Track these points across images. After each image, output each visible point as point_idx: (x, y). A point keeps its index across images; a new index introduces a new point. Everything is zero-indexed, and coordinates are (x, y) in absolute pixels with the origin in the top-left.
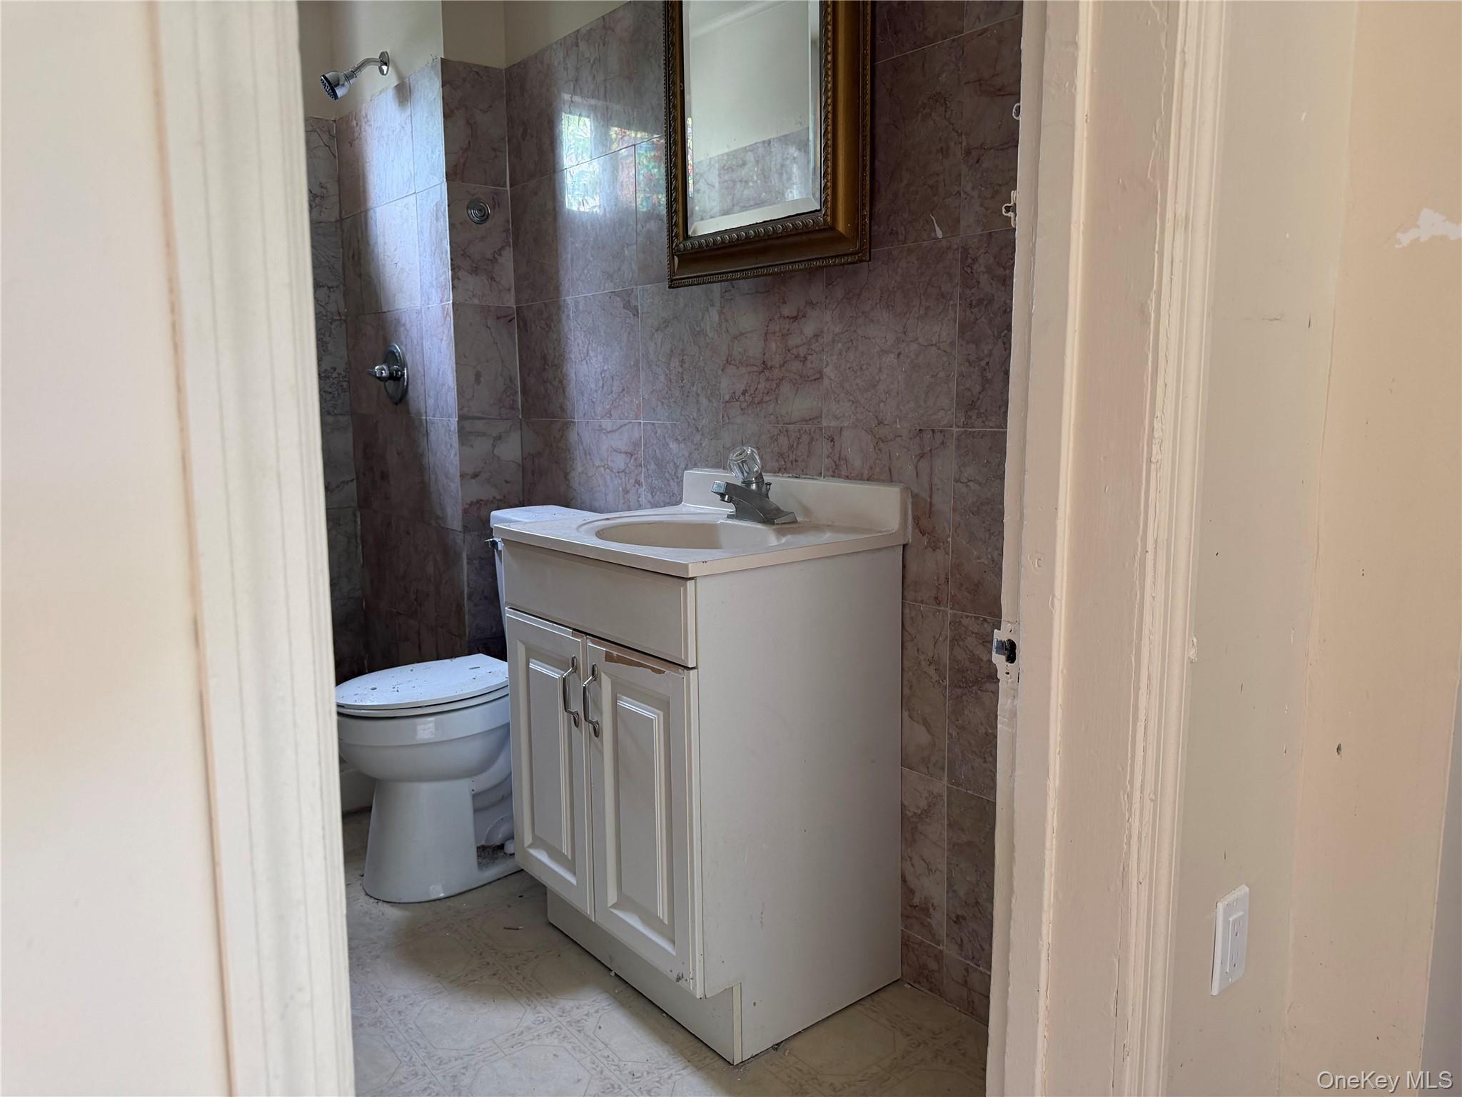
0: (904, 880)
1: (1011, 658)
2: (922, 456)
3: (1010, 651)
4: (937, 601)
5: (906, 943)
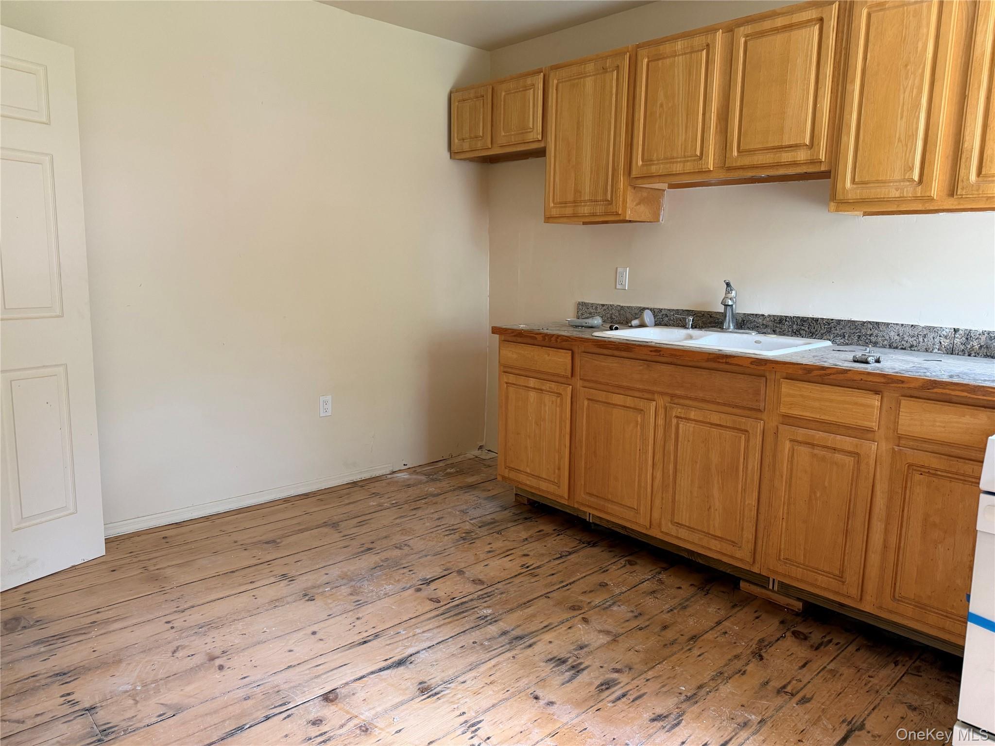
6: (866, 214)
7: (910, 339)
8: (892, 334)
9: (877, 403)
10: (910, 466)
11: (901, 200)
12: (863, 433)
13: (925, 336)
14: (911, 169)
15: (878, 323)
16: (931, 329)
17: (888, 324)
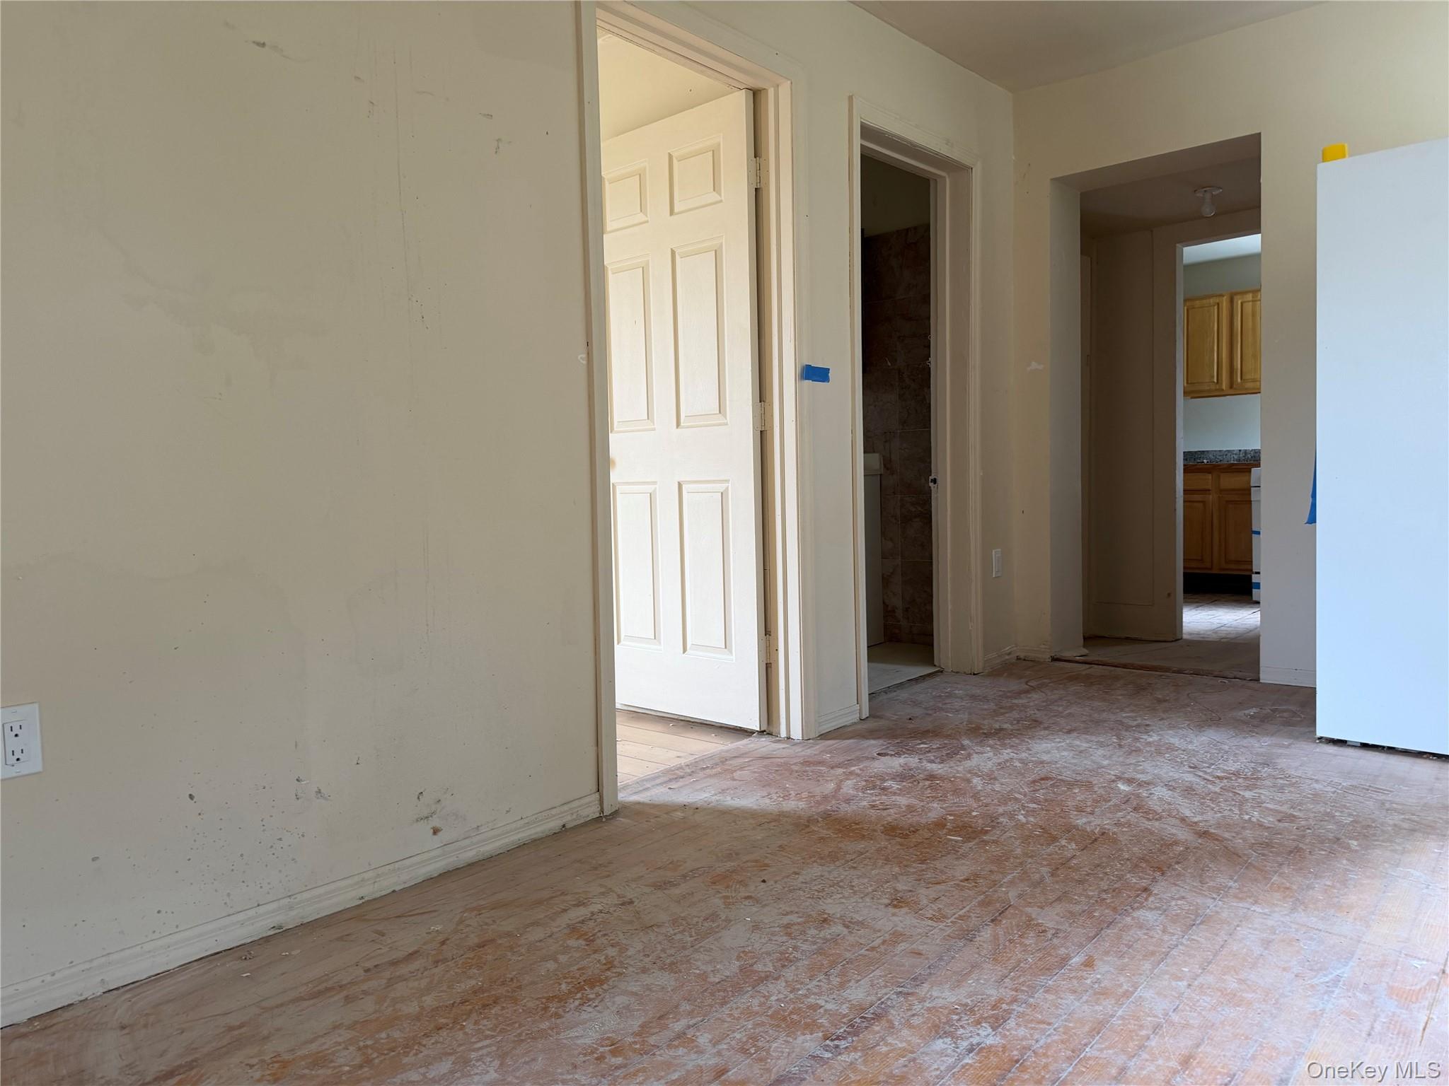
0: (884, 603)
1: (935, 483)
2: (886, 442)
3: (934, 481)
4: (894, 493)
5: (885, 626)
6: (1192, 398)
7: (1220, 457)
8: (1211, 456)
9: (1210, 477)
10: (1227, 502)
11: (1209, 391)
12: (1206, 491)
13: (1226, 455)
14: (1213, 377)
15: (1203, 451)
16: (1228, 451)
17: (1208, 451)
